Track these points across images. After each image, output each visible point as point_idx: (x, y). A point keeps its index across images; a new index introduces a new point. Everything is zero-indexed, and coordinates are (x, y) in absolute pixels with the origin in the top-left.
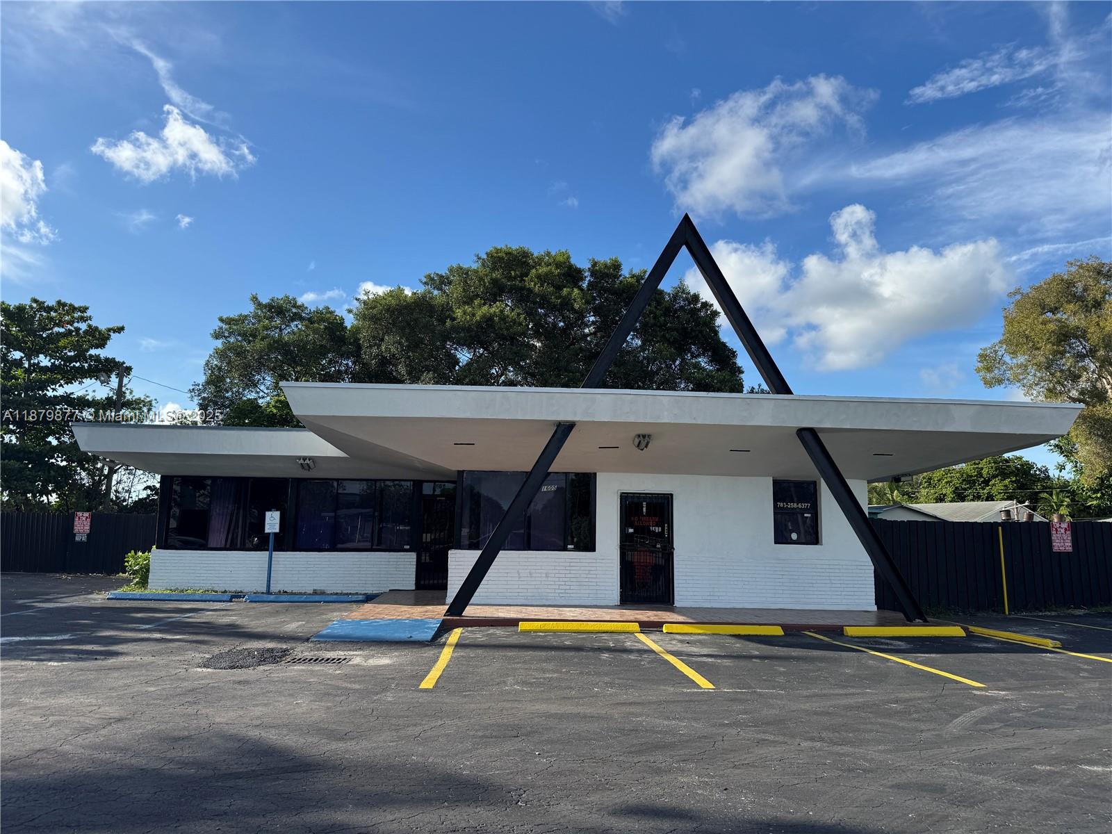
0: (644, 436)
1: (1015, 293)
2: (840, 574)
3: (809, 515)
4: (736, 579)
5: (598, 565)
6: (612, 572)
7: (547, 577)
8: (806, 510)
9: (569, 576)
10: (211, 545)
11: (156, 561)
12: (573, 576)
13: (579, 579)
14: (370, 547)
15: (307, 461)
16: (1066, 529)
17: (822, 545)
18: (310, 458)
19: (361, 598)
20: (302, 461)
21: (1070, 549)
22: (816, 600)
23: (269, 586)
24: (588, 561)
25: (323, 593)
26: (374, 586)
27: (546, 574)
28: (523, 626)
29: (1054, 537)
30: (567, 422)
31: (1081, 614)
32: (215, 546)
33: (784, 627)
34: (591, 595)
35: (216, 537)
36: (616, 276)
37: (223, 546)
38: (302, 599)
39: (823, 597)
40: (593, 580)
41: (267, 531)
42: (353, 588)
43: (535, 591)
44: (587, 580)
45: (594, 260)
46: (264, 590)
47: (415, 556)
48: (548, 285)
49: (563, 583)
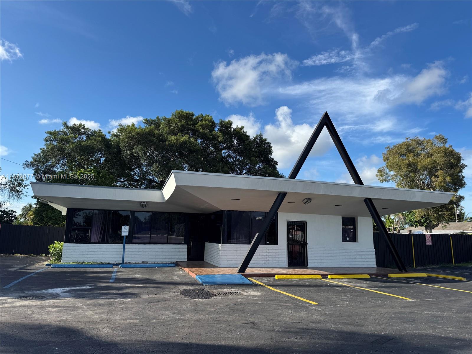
0: (309, 199)
1: (387, 148)
2: (364, 254)
3: (353, 231)
4: (329, 256)
5: (279, 250)
6: (284, 254)
7: (259, 255)
8: (351, 229)
9: (268, 255)
10: (92, 241)
11: (66, 249)
12: (269, 255)
13: (272, 256)
14: (167, 242)
15: (145, 204)
16: (430, 237)
17: (358, 242)
18: (147, 202)
19: (173, 265)
20: (143, 203)
21: (431, 244)
22: (357, 264)
23: (123, 260)
24: (275, 249)
25: (147, 263)
26: (169, 259)
27: (259, 254)
28: (276, 277)
29: (426, 239)
30: (284, 192)
31: (437, 267)
32: (94, 242)
33: (370, 275)
34: (277, 263)
35: (94, 238)
36: (230, 127)
37: (98, 242)
38: (147, 266)
39: (359, 262)
40: (277, 257)
41: (123, 235)
42: (160, 261)
43: (255, 261)
44: (275, 257)
45: (221, 120)
46: (121, 262)
47: (187, 246)
48: (207, 129)
49: (266, 258)
